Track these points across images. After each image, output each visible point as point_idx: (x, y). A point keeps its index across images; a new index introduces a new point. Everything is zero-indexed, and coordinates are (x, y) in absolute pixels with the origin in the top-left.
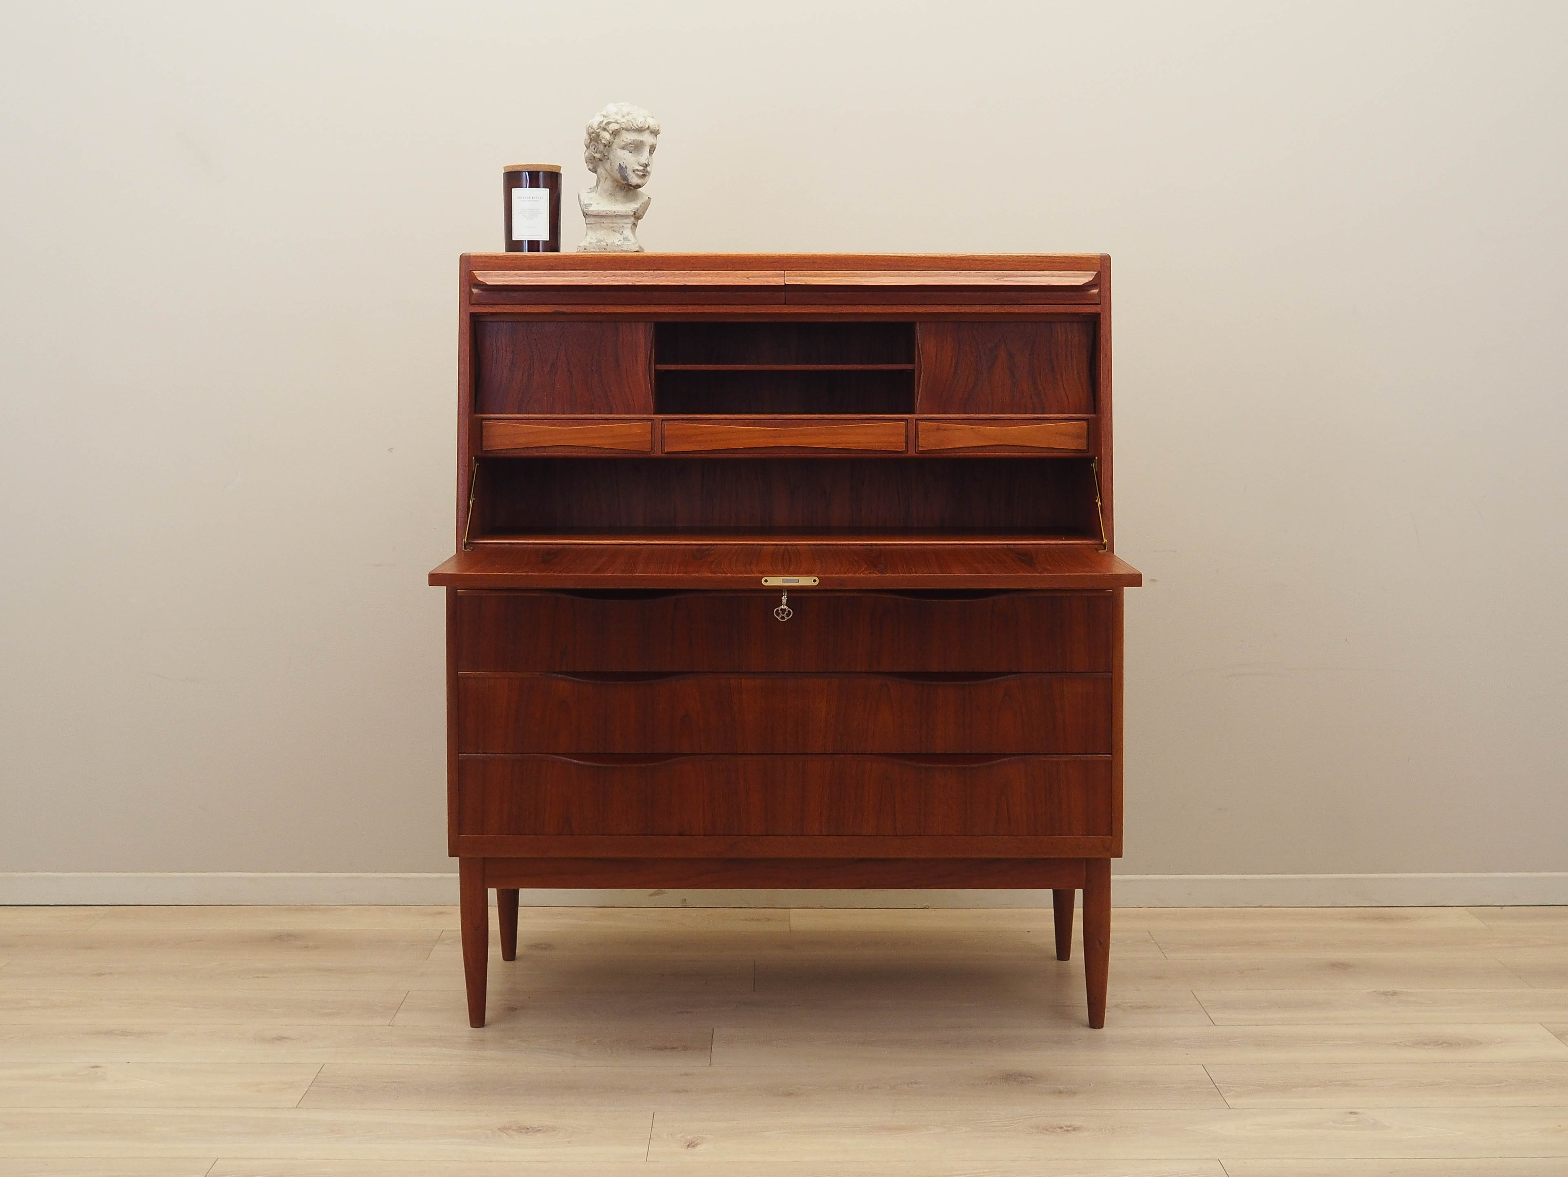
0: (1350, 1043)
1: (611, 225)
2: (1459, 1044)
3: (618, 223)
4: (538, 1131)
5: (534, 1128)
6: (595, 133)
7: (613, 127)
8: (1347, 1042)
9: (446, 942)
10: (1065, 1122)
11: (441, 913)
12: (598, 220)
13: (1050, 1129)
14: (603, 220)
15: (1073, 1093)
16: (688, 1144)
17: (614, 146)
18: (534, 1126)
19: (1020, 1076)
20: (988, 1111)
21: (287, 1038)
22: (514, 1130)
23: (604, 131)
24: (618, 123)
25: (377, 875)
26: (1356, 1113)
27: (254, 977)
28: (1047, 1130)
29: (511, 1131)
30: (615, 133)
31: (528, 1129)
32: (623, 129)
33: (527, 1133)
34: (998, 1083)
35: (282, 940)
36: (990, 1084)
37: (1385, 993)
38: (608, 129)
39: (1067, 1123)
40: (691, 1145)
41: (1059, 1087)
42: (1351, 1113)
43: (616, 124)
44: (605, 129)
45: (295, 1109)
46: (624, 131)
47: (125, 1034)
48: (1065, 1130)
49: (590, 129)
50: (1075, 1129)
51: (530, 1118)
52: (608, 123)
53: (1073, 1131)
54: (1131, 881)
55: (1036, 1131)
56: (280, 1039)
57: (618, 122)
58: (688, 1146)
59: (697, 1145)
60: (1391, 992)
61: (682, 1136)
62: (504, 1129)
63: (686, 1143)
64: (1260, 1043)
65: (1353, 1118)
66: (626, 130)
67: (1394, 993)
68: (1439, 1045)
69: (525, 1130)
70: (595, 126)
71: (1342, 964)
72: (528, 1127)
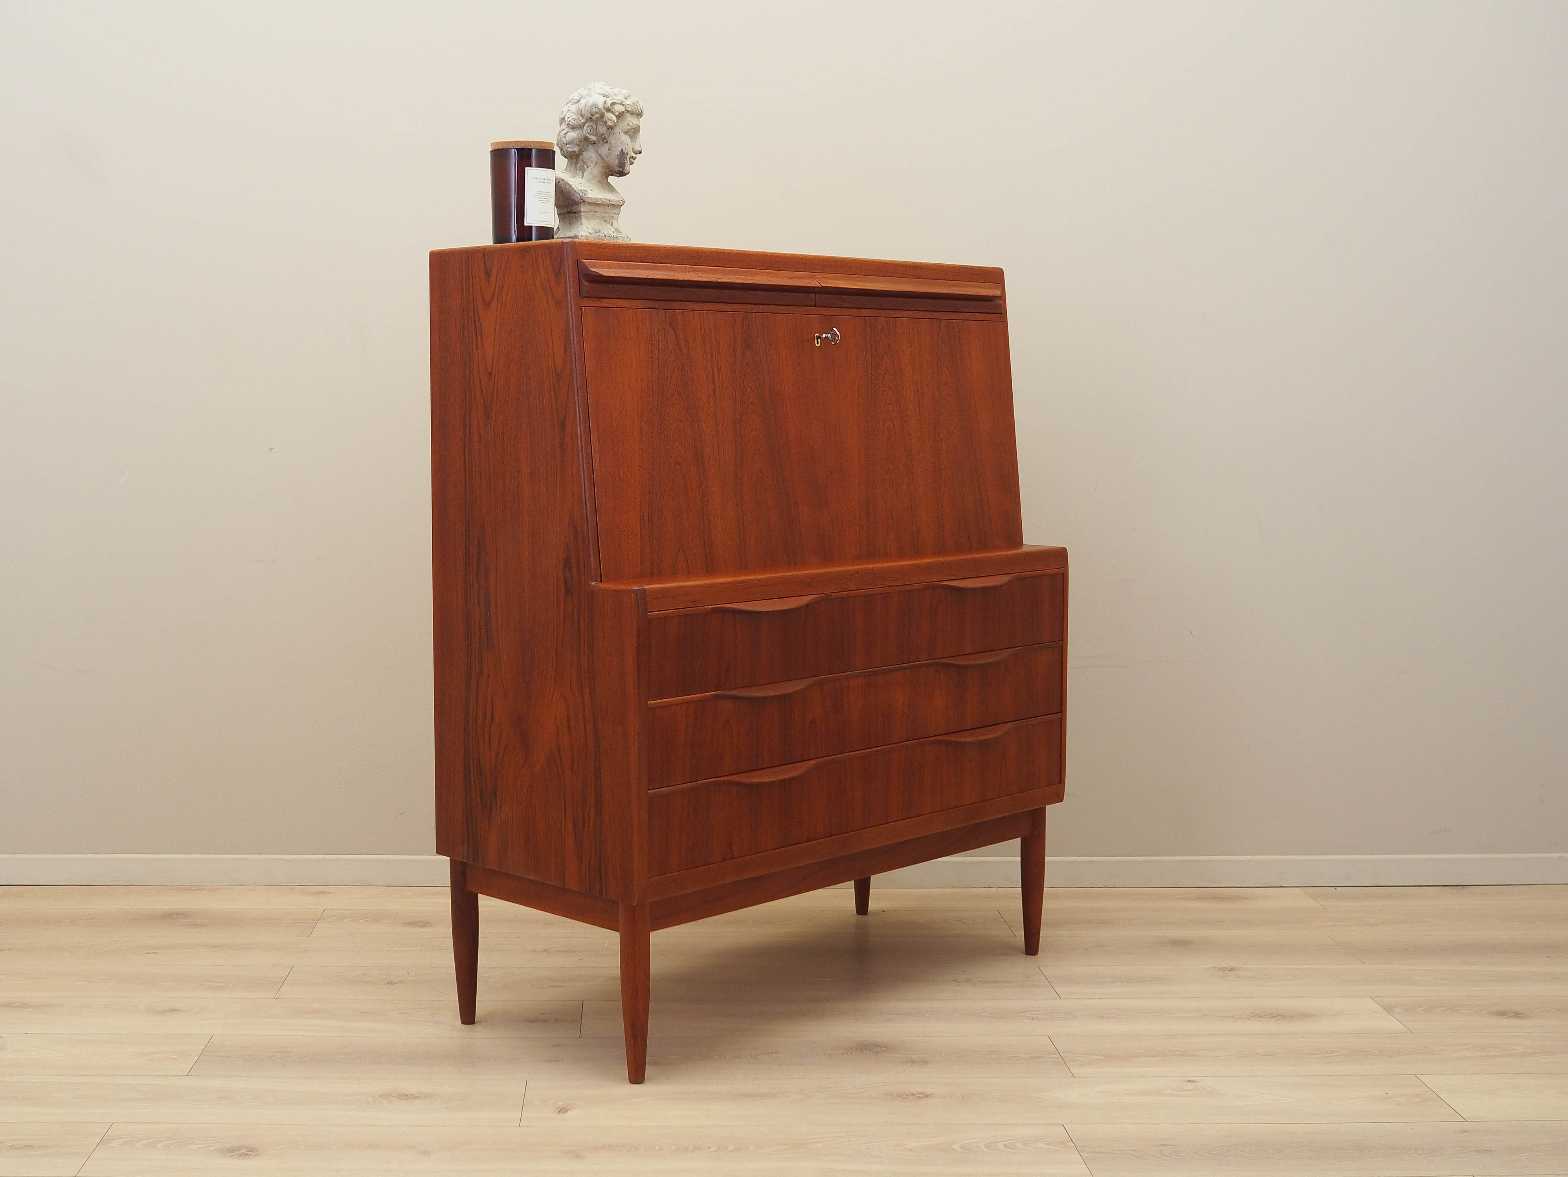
0: (1189, 1015)
1: (603, 215)
2: (1292, 1016)
3: (610, 213)
4: (416, 1097)
5: (412, 1095)
6: (600, 114)
7: (619, 108)
8: (1185, 1015)
9: (329, 920)
10: (918, 1089)
11: (324, 893)
12: (592, 208)
13: (902, 1096)
14: (597, 209)
15: (925, 1062)
16: (559, 1110)
17: (617, 130)
18: (412, 1093)
19: (875, 1046)
20: (844, 1079)
21: (178, 1010)
22: (394, 1097)
23: (608, 112)
24: (623, 105)
25: (262, 857)
26: (1193, 1081)
27: (146, 953)
28: (900, 1097)
29: (391, 1097)
30: (620, 116)
31: (407, 1096)
32: (628, 111)
33: (406, 1099)
34: (854, 1053)
35: (171, 917)
36: (847, 1053)
37: (1223, 969)
38: (613, 110)
39: (920, 1091)
40: (562, 1110)
41: (912, 1056)
42: (1189, 1081)
43: (621, 106)
44: (608, 110)
45: (186, 1077)
46: (628, 114)
47: (23, 1006)
48: (917, 1097)
49: (594, 108)
50: (926, 1096)
51: (411, 1086)
52: (613, 104)
53: (925, 1098)
54: (982, 862)
55: (889, 1097)
56: (172, 1011)
57: (624, 103)
58: (559, 1112)
59: (567, 1110)
60: (1229, 968)
61: (554, 1103)
62: (384, 1096)
63: (558, 1108)
64: (1103, 1016)
65: (1191, 1086)
66: (630, 114)
67: (1232, 969)
68: (1273, 1017)
69: (404, 1097)
70: (601, 105)
71: (1182, 941)
72: (408, 1094)
